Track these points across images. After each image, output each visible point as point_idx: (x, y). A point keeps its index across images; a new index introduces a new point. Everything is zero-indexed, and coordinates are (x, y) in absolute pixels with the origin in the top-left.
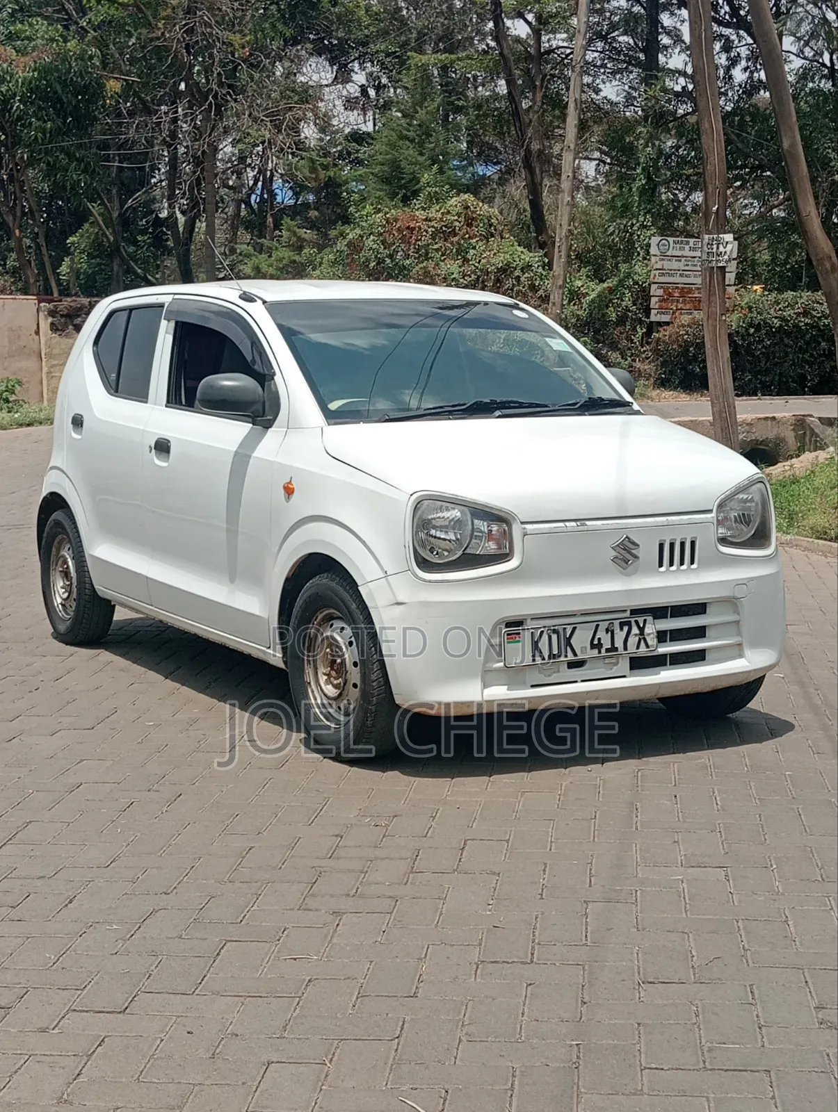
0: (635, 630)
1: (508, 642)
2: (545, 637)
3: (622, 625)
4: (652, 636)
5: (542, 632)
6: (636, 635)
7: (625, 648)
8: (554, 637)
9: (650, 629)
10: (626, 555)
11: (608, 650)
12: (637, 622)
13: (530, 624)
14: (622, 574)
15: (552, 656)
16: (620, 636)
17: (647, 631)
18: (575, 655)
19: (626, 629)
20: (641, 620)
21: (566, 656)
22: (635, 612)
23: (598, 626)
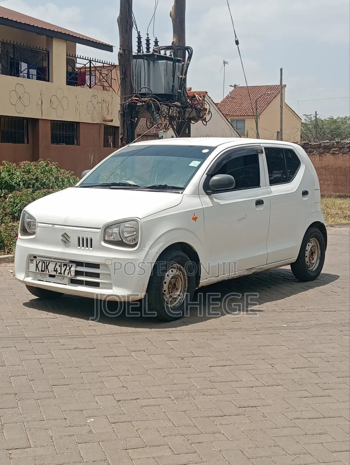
0: (68, 268)
1: (30, 263)
2: (41, 264)
3: (64, 265)
4: (73, 271)
5: (39, 262)
6: (68, 270)
7: (64, 274)
8: (43, 264)
9: (73, 269)
10: (66, 240)
11: (59, 273)
12: (69, 265)
13: (38, 258)
14: (65, 246)
15: (42, 271)
16: (63, 269)
17: (72, 269)
18: (49, 272)
19: (65, 267)
20: (70, 265)
21: (46, 272)
23: (56, 263)
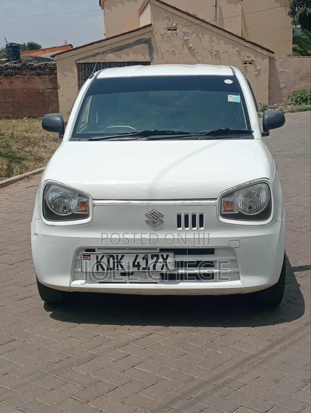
10: (154, 220)
14: (152, 229)
22: (162, 250)
